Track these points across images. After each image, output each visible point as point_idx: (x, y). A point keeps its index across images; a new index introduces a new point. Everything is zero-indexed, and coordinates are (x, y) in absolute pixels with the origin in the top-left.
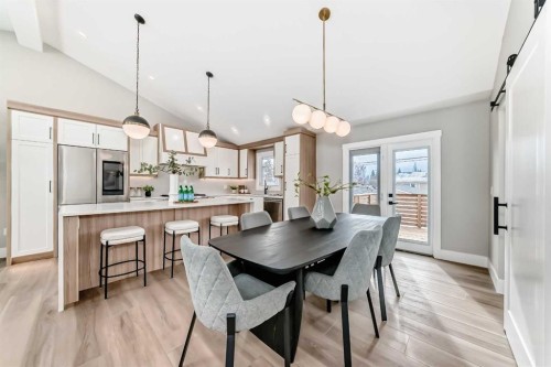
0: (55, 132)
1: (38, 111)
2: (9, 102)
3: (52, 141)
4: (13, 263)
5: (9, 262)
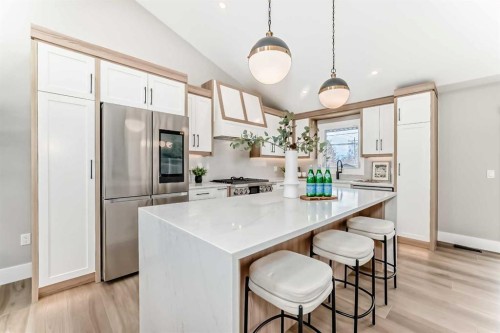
0: (95, 83)
1: (74, 46)
2: (33, 28)
3: (92, 96)
4: (41, 297)
5: (35, 294)
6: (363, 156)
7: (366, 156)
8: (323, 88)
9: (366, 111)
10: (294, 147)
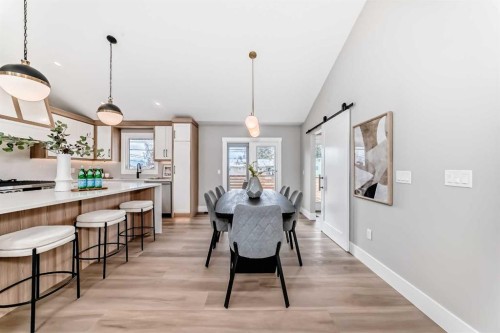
6: (155, 160)
7: (159, 161)
8: (101, 109)
9: (157, 128)
10: (66, 151)
